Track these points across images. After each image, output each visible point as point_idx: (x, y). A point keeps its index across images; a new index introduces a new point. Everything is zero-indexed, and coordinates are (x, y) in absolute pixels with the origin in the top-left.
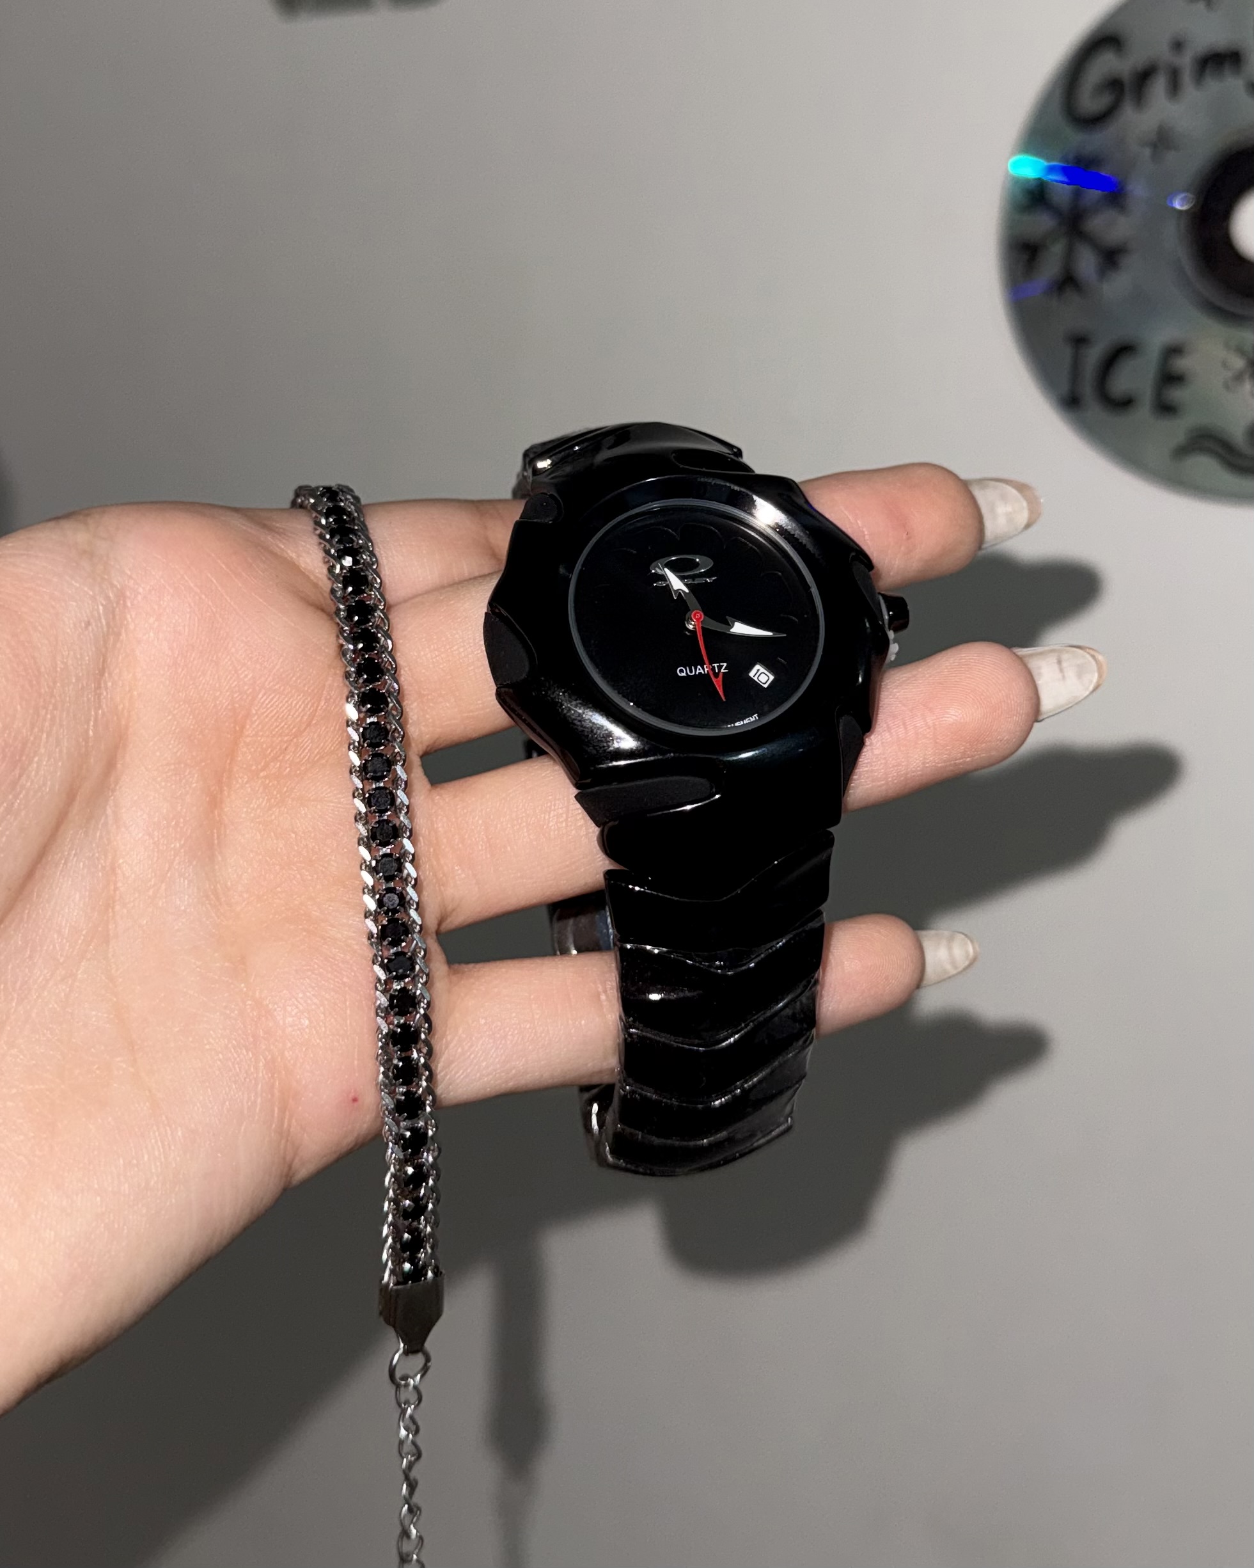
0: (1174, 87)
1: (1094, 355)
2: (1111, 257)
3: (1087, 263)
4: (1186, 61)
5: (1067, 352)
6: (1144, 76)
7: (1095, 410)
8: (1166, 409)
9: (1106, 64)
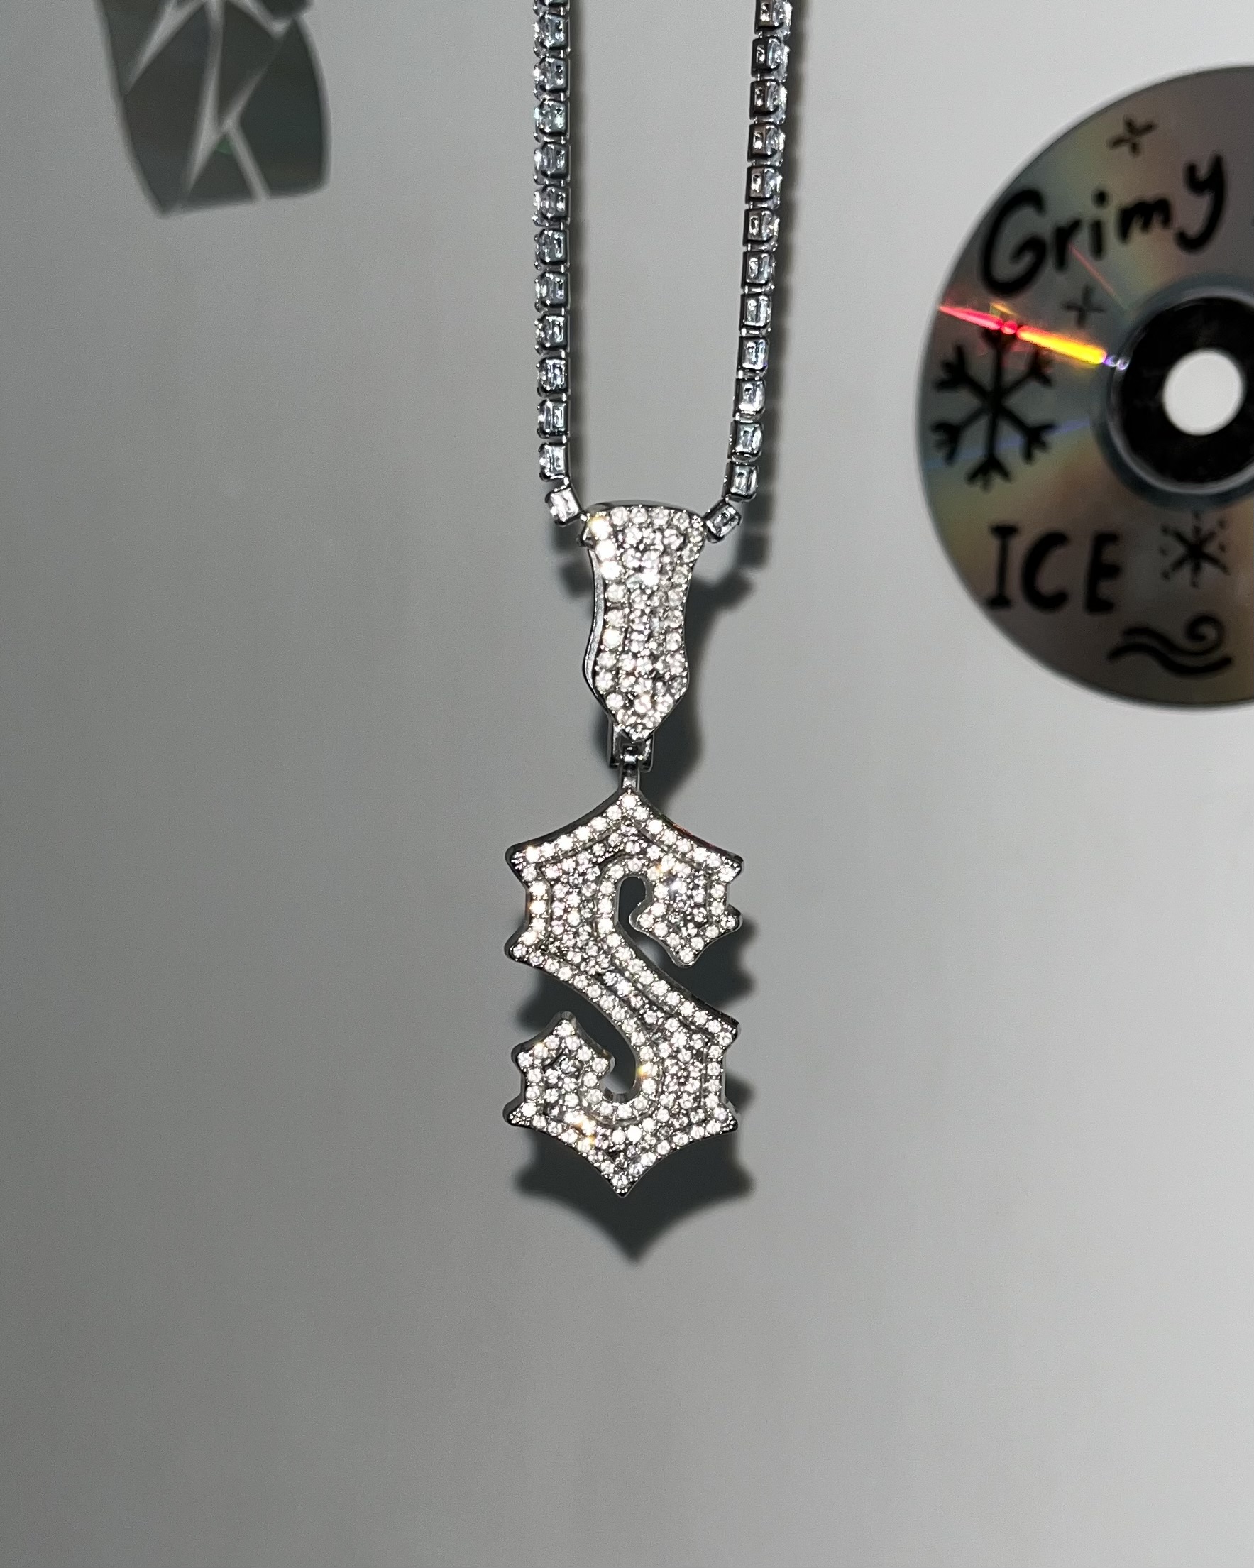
0: (1098, 248)
1: (1020, 547)
2: (1035, 437)
3: (1010, 444)
4: (1110, 216)
5: (993, 544)
6: (1065, 234)
7: (1021, 607)
8: (1097, 604)
9: (1025, 223)
